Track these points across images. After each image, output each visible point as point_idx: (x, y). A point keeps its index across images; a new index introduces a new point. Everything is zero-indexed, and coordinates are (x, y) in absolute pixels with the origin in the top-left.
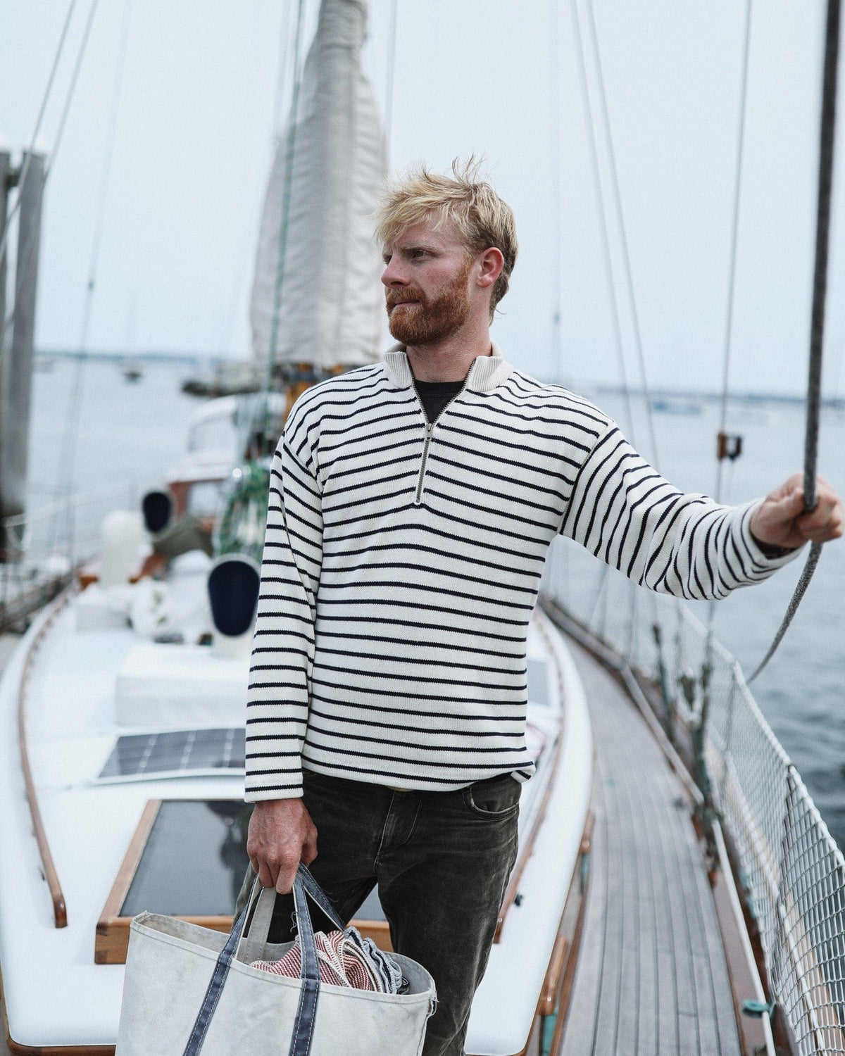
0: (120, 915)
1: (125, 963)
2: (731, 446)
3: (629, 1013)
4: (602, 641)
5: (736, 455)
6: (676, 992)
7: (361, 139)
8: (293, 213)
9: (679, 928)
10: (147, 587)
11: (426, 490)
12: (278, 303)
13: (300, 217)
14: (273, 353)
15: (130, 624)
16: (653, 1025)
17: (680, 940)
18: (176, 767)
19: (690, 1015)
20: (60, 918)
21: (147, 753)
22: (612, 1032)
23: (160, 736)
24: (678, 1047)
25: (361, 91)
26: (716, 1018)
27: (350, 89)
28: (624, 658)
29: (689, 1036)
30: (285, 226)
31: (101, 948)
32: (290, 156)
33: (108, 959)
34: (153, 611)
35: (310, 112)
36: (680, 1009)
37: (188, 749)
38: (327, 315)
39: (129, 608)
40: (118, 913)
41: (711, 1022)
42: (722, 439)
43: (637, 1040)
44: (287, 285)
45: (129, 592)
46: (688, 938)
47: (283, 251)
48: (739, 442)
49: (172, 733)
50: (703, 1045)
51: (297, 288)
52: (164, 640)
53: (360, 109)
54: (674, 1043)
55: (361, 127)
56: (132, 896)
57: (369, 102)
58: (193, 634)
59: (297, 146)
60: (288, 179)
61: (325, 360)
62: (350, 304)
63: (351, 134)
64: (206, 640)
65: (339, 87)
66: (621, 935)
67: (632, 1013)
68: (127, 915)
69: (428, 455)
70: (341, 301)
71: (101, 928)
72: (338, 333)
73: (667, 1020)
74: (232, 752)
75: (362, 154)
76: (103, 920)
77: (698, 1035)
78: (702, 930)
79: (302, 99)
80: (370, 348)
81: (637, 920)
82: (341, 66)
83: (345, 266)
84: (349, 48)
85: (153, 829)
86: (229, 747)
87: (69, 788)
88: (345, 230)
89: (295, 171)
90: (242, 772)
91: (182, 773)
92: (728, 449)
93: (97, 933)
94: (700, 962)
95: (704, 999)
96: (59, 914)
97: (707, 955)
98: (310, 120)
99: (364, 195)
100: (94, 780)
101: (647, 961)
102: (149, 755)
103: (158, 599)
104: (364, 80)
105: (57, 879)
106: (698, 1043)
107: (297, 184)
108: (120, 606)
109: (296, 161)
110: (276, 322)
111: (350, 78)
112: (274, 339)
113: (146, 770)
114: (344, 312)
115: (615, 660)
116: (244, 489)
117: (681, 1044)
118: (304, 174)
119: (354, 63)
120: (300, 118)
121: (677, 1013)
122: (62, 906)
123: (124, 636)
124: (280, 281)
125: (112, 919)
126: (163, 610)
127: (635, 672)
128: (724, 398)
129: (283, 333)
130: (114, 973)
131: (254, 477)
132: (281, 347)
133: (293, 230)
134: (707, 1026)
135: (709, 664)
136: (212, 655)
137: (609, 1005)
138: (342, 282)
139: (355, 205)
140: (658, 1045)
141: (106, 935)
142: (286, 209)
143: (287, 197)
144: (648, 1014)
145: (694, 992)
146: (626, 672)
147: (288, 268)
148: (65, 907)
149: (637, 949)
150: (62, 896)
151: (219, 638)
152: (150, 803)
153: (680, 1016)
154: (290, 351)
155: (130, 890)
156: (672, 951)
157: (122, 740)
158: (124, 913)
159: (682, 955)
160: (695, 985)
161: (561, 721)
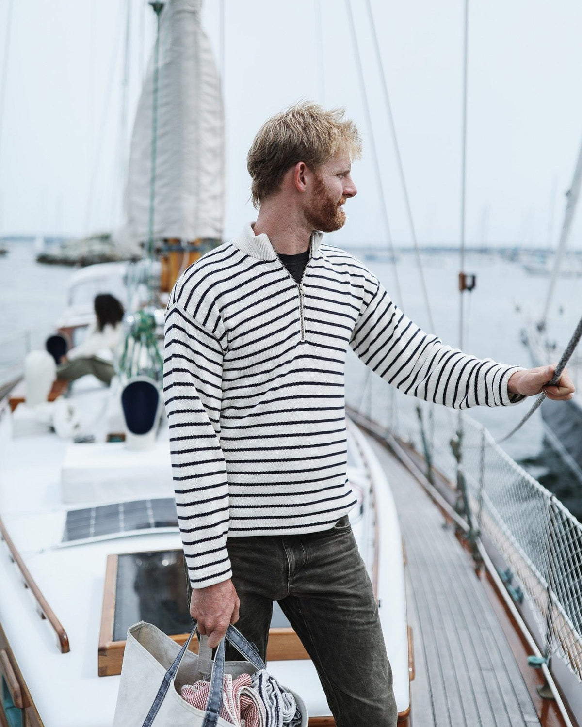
0: (114, 641)
1: (120, 674)
2: (469, 282)
3: (449, 672)
4: (368, 419)
5: (471, 288)
6: (476, 655)
7: (205, 78)
8: (160, 132)
9: (466, 611)
10: (61, 404)
11: (307, 331)
12: (153, 196)
13: (164, 135)
14: (151, 233)
15: (53, 430)
16: (466, 679)
17: (469, 619)
18: (117, 530)
19: (489, 670)
20: (65, 646)
21: (93, 522)
22: (441, 687)
23: (97, 509)
24: (487, 692)
25: (203, 44)
26: (507, 671)
27: (196, 43)
28: (388, 431)
29: (492, 685)
30: (154, 142)
31: (103, 665)
32: (156, 91)
33: (108, 672)
34: (69, 420)
35: (168, 60)
36: (482, 666)
37: (122, 517)
38: (189, 204)
39: (52, 419)
40: (112, 639)
41: (504, 674)
42: (462, 277)
43: (459, 691)
44: (158, 183)
45: (51, 407)
46: (474, 617)
47: (154, 159)
48: (474, 278)
49: (105, 506)
50: (502, 689)
51: (164, 186)
52: (82, 440)
53: (204, 56)
54: (483, 690)
55: (205, 69)
56: (118, 625)
57: (208, 51)
58: (101, 434)
59: (160, 84)
60: (155, 108)
61: (189, 235)
62: (204, 195)
63: (198, 75)
64: (113, 438)
65: (188, 41)
66: (430, 619)
67: (452, 673)
68: (119, 640)
69: (303, 307)
70: (197, 194)
71: (102, 651)
72: (197, 217)
73: (475, 674)
74: (154, 515)
75: (206, 89)
76: (102, 645)
77: (498, 683)
78: (481, 611)
79: (162, 50)
80: (218, 225)
81: (438, 608)
82: (189, 26)
83: (199, 168)
84: (194, 13)
85: (118, 576)
86: (150, 513)
87: (42, 551)
88: (198, 142)
89: (159, 102)
90: (177, 529)
91: (123, 534)
92: (466, 284)
93: (99, 654)
94: (485, 633)
95: (495, 658)
96: (64, 643)
97: (489, 628)
98: (168, 65)
99: (209, 117)
100: (59, 544)
101: (451, 635)
102: (93, 523)
103: (71, 412)
104: (205, 36)
105: (56, 618)
106: (499, 688)
107: (161, 111)
108: (45, 418)
109: (160, 94)
110: (152, 210)
111: (195, 34)
112: (151, 221)
113: (96, 534)
114: (200, 201)
115: (381, 433)
116: (136, 329)
117: (489, 691)
118: (166, 104)
119: (197, 22)
120: (161, 64)
121: (481, 669)
122: (65, 637)
123: (50, 439)
124: (153, 180)
125: (109, 644)
126: (76, 419)
127: (398, 440)
128: (462, 251)
129: (157, 218)
130: (113, 681)
131: (143, 321)
132: (156, 228)
133: (159, 143)
134: (501, 675)
135: (461, 431)
136: (125, 448)
137: (435, 668)
138: (197, 180)
139: (203, 125)
140: (473, 693)
141: (106, 656)
142: (155, 130)
143: (155, 121)
144: (461, 673)
145: (488, 654)
146: (391, 440)
147: (158, 171)
148: (67, 637)
149: (443, 629)
150: (63, 630)
151: (130, 435)
152: (109, 557)
153: (484, 672)
154: (162, 231)
155: (115, 621)
156: (466, 627)
157: (70, 514)
158: (116, 638)
159: (473, 629)
160: (487, 649)
161: (369, 477)
